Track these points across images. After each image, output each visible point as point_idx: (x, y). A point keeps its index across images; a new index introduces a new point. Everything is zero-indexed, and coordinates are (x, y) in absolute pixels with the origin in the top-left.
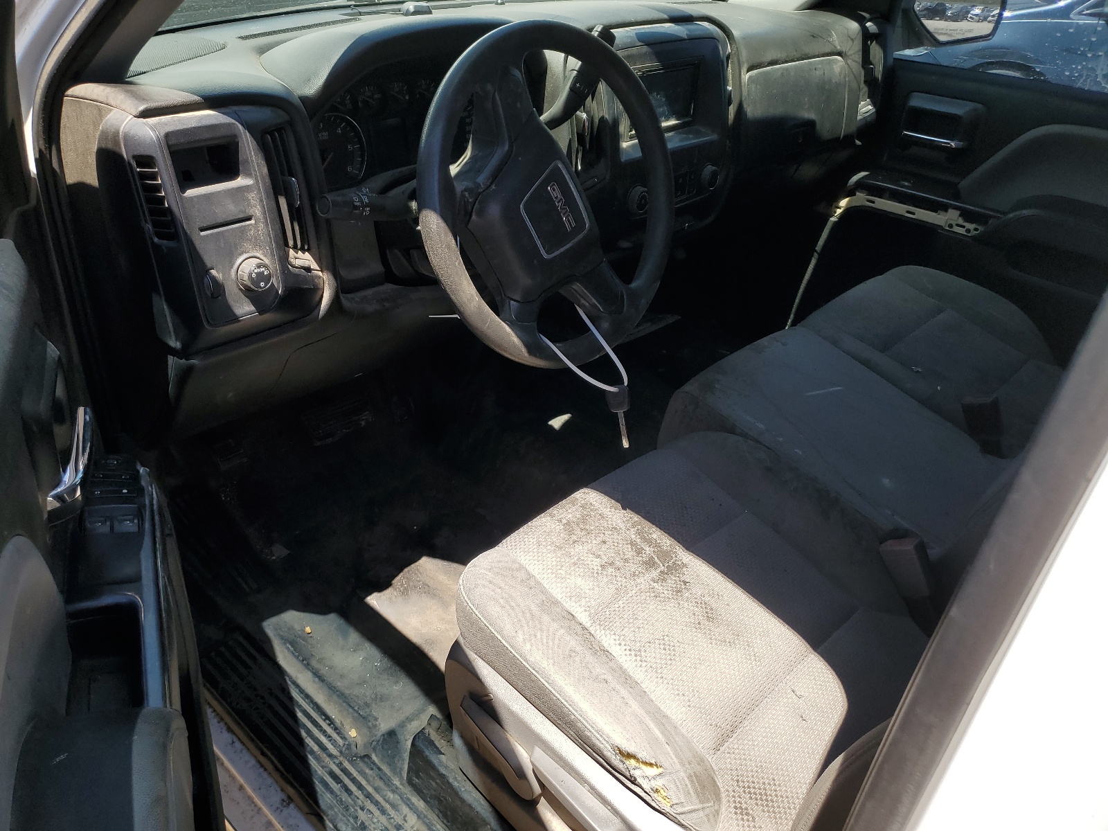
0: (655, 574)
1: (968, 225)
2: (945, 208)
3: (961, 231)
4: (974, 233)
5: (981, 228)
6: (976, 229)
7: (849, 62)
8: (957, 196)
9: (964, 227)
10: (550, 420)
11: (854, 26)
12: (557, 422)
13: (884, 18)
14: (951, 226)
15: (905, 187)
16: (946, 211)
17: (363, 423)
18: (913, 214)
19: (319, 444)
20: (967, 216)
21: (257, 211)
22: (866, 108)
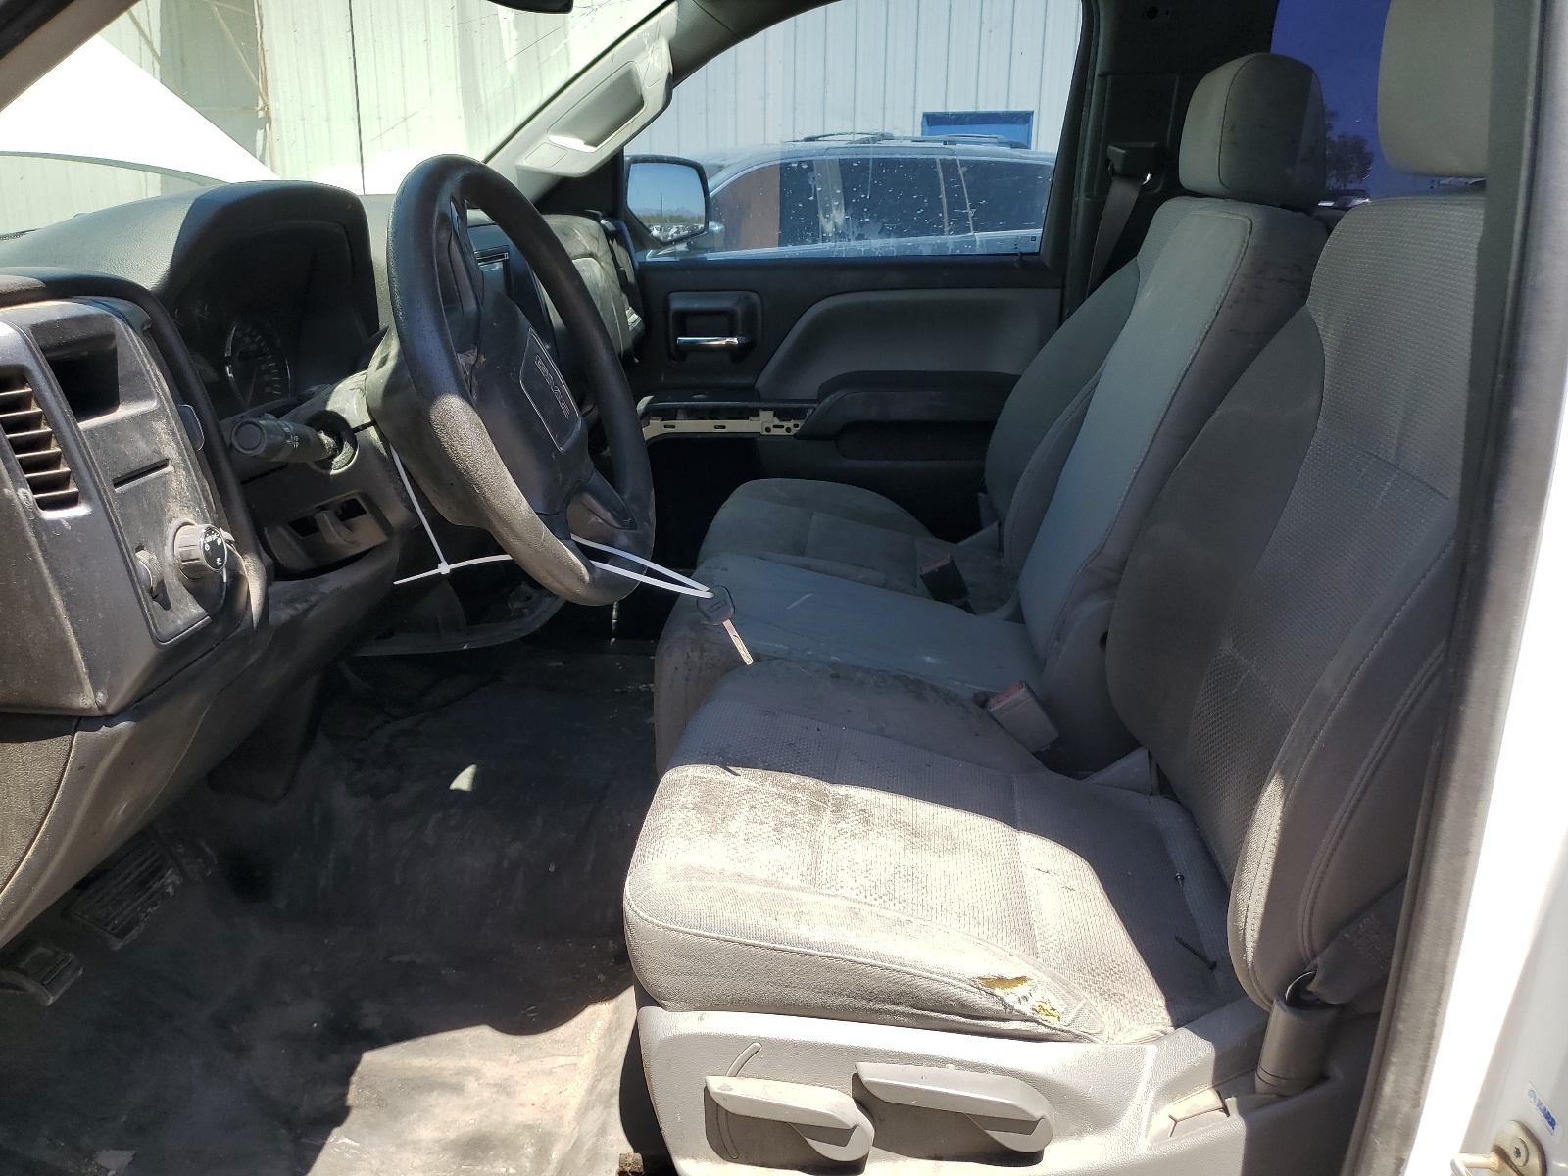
0: (828, 816)
1: (786, 425)
2: (755, 412)
3: (782, 432)
4: (794, 431)
5: (800, 423)
6: (796, 426)
7: (603, 263)
8: (759, 398)
9: (782, 427)
10: (451, 782)
11: (592, 223)
12: (463, 781)
13: (611, 215)
14: (768, 430)
15: (700, 401)
16: (758, 415)
17: (170, 889)
18: (724, 427)
19: (118, 945)
20: (782, 414)
21: (170, 451)
22: (633, 318)
